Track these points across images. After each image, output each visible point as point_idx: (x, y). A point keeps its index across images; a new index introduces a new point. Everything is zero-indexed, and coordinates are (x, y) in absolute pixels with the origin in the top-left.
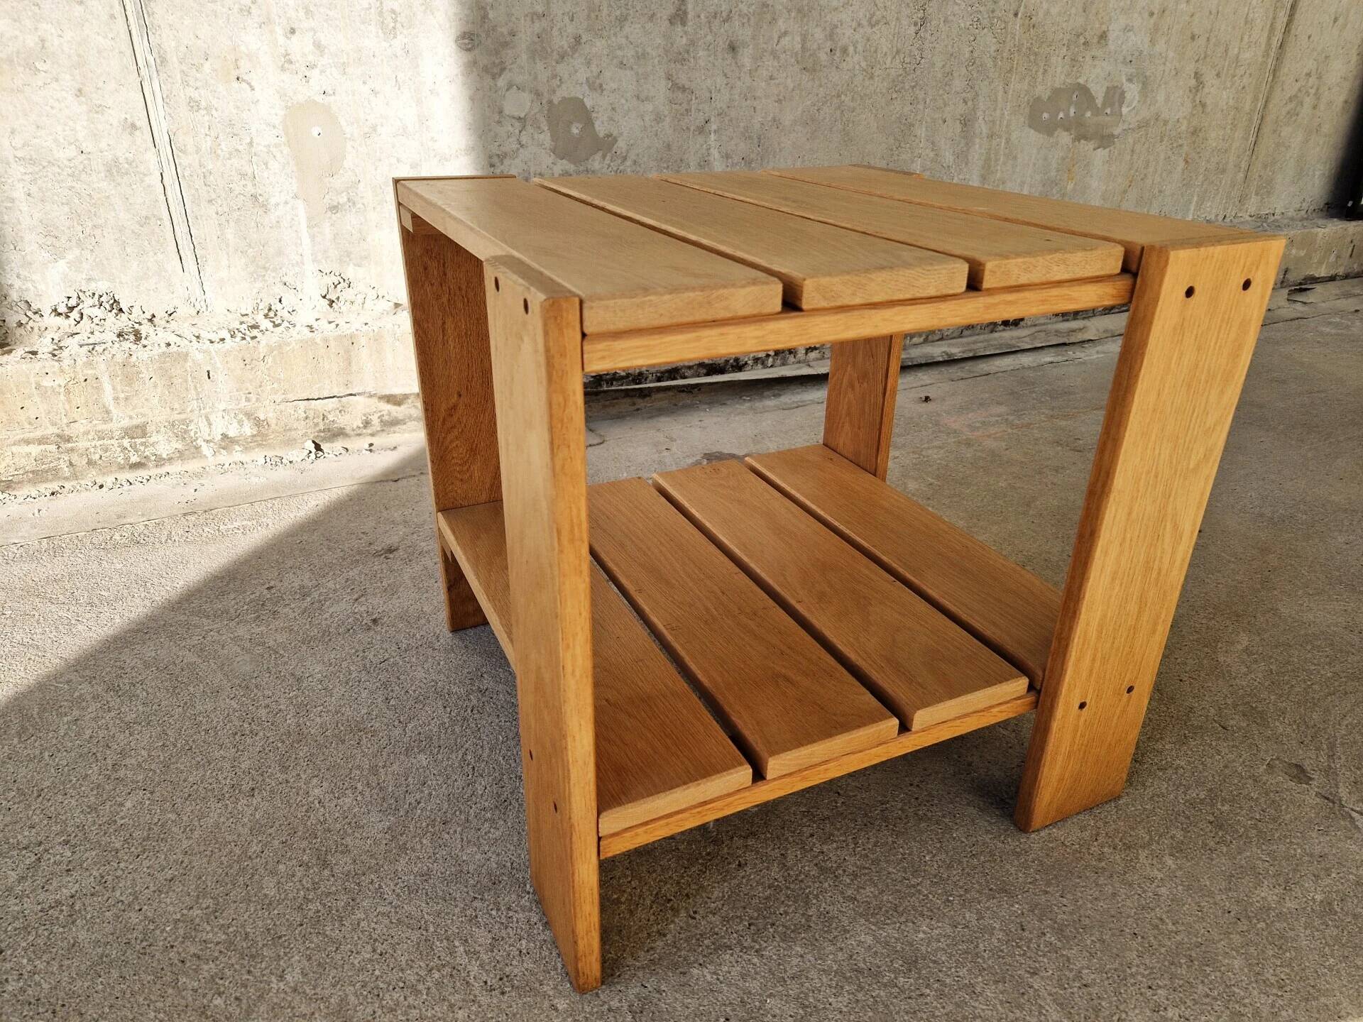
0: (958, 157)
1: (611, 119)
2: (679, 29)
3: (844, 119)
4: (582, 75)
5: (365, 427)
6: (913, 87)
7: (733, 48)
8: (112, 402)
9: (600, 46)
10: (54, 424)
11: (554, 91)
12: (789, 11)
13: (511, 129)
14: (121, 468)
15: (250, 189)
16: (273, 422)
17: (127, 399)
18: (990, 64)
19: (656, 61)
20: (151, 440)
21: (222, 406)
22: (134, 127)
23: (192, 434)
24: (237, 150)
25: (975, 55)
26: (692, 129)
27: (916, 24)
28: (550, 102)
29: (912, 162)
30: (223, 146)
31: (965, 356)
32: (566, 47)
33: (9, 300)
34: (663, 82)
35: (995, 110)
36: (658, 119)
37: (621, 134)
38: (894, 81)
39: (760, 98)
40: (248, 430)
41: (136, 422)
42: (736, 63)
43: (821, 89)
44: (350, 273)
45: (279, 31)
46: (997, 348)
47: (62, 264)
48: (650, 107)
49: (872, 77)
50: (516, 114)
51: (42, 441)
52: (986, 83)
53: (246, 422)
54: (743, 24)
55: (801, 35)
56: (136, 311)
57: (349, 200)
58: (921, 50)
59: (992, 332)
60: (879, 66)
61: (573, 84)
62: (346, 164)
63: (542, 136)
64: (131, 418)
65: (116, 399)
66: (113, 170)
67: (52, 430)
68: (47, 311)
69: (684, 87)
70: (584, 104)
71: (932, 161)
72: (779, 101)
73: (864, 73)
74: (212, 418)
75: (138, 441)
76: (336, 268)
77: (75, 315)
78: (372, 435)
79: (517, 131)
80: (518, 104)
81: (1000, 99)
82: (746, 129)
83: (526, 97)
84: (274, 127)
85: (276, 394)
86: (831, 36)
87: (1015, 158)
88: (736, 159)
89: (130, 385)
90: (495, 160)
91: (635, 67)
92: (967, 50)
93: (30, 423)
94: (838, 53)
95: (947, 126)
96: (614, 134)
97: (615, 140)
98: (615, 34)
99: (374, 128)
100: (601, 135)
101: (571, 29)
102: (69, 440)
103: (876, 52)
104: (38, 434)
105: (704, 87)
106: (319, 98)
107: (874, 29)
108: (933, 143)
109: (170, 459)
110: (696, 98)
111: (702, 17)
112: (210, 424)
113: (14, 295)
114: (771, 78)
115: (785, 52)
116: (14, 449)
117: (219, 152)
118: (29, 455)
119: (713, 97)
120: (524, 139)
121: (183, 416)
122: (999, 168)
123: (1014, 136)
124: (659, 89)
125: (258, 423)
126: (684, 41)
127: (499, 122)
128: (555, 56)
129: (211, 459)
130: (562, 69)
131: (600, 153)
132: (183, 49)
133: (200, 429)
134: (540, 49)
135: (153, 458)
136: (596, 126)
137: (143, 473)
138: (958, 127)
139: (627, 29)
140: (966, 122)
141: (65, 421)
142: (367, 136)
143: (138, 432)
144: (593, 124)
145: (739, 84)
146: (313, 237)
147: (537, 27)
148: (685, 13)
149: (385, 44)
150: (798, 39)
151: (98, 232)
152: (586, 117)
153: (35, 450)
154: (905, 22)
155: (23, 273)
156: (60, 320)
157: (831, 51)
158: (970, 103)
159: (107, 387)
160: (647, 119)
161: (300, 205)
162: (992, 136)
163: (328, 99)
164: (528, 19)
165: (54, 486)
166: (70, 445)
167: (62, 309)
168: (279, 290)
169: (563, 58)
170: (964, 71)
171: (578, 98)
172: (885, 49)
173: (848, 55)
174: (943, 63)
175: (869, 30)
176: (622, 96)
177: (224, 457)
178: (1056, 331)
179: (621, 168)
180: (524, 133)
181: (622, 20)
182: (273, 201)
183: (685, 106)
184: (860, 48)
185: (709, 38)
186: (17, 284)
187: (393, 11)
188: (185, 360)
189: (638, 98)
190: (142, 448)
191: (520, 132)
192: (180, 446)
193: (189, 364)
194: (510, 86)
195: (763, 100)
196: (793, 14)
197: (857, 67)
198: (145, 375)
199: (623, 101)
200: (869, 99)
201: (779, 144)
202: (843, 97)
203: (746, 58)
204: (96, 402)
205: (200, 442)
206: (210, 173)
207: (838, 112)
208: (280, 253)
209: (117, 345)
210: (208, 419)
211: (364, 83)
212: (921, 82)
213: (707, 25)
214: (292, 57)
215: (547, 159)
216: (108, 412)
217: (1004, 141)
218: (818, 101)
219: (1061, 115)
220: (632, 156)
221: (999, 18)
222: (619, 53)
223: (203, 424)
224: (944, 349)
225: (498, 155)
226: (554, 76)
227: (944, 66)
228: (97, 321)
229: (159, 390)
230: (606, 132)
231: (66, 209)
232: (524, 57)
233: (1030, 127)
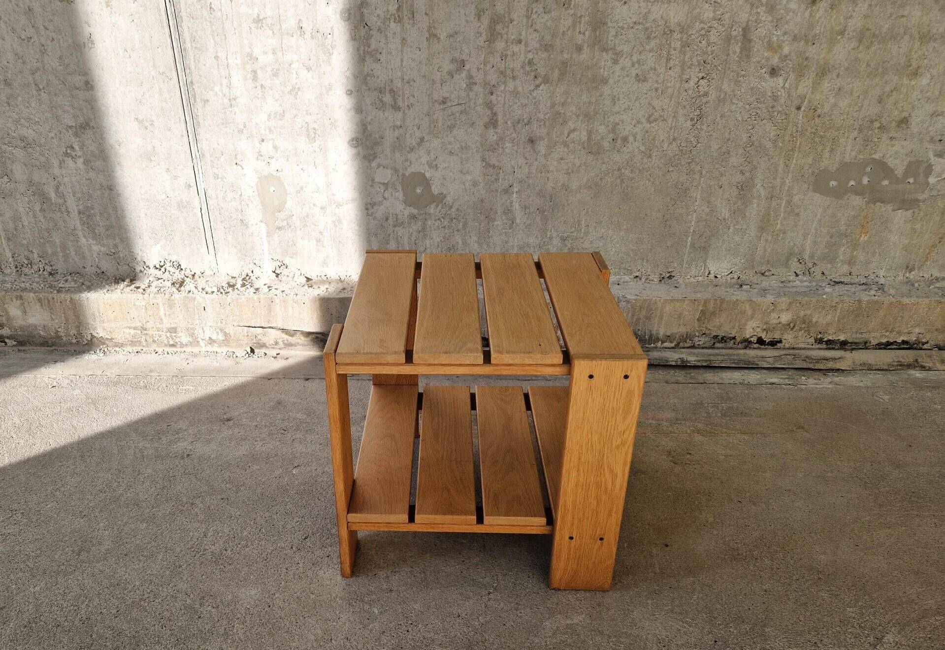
0: (734, 213)
1: (443, 184)
2: (491, 131)
3: (624, 185)
4: (424, 160)
5: (276, 345)
6: (689, 163)
7: (532, 141)
8: (163, 315)
9: (436, 143)
10: (140, 322)
11: (406, 169)
12: (578, 116)
13: (379, 189)
14: (166, 345)
15: (240, 217)
16: (232, 335)
17: (169, 315)
18: (769, 145)
19: (475, 150)
20: (179, 335)
21: (210, 324)
22: (190, 186)
23: (196, 335)
24: (234, 198)
25: (753, 139)
26: (499, 190)
27: (692, 119)
28: (403, 175)
29: (688, 215)
30: (228, 196)
31: (699, 364)
32: (414, 143)
33: (137, 260)
34: (480, 163)
35: (774, 179)
36: (475, 184)
37: (449, 193)
38: (670, 159)
39: (552, 171)
40: (221, 337)
41: (173, 326)
42: (534, 150)
43: (604, 165)
44: (287, 261)
45: (256, 141)
46: (734, 363)
47: (158, 247)
48: (469, 177)
49: (650, 157)
50: (382, 182)
51: (135, 328)
52: (766, 159)
53: (220, 333)
54: (540, 126)
55: (587, 130)
56: (188, 270)
57: (288, 224)
58: (697, 137)
59: (745, 348)
60: (656, 149)
61: (419, 163)
62: (287, 206)
63: (397, 194)
64: (171, 324)
65: (165, 314)
66: (181, 205)
67: (139, 324)
68: (152, 267)
69: (494, 165)
70: (425, 176)
71: (707, 215)
72: (568, 173)
73: (643, 154)
74: (205, 329)
75: (173, 335)
76: (280, 258)
77: (163, 269)
78: (280, 349)
79: (382, 191)
80: (383, 175)
81: (780, 170)
82: (541, 190)
83: (389, 172)
84: (252, 187)
85: (235, 321)
86: (613, 130)
87: (798, 214)
88: (532, 210)
89: (171, 309)
90: (369, 206)
91: (460, 154)
92: (744, 137)
93: (131, 320)
94: (619, 141)
95: (724, 190)
96: (444, 193)
97: (445, 197)
98: (447, 136)
99: (302, 188)
100: (436, 193)
101: (418, 134)
102: (145, 330)
103: (654, 139)
104: (133, 325)
105: (509, 166)
106: (275, 173)
107: (652, 125)
108: (709, 202)
109: (186, 345)
110: (503, 172)
111: (509, 123)
112: (204, 332)
113: (139, 259)
114: (562, 159)
115: (573, 142)
116: (125, 330)
117: (226, 199)
118: (130, 333)
119: (516, 170)
120: (387, 195)
121: (192, 326)
122: (779, 222)
123: (796, 199)
124: (476, 167)
125: (226, 334)
126: (495, 138)
127: (372, 186)
128: (408, 149)
129: (204, 348)
130: (412, 156)
131: (435, 203)
132: (212, 150)
133: (199, 332)
134: (398, 145)
135: (179, 343)
136: (433, 188)
137: (175, 349)
138: (735, 192)
139: (455, 132)
140: (744, 189)
141: (145, 321)
142: (298, 192)
143: (173, 330)
144: (431, 187)
145: (536, 163)
146: (269, 242)
147: (397, 133)
148: (497, 121)
149: (310, 146)
150: (585, 133)
151: (173, 233)
152: (426, 183)
153: (132, 332)
154: (681, 119)
155: (143, 249)
156: (157, 271)
157: (613, 140)
158: (747, 174)
159: (161, 308)
160: (467, 184)
161: (263, 225)
162: (771, 198)
163: (279, 174)
164: (392, 129)
165: (139, 349)
166: (146, 332)
167: (158, 266)
168: (252, 267)
169: (412, 150)
170: (741, 151)
171: (421, 173)
172: (662, 138)
173: (628, 143)
174: (719, 146)
175: (648, 125)
176: (451, 171)
177: (210, 348)
178: (807, 357)
179: (449, 212)
180: (386, 191)
181: (451, 128)
182: (250, 223)
183: (495, 177)
184: (639, 137)
185: (514, 135)
186: (140, 254)
187: (314, 129)
188: (194, 301)
189: (461, 172)
190: (175, 338)
191: (384, 191)
192: (191, 340)
193: (196, 302)
194: (379, 166)
195: (555, 173)
196: (581, 118)
197: (636, 150)
198: (177, 305)
199: (451, 174)
200: (647, 172)
201: (567, 201)
202: (623, 171)
203: (542, 147)
204: (157, 314)
205: (199, 339)
206: (222, 208)
207: (619, 181)
208: (252, 248)
209: (170, 289)
210: (203, 329)
211: (298, 165)
212: (697, 160)
213: (512, 128)
214: (262, 153)
215: (400, 207)
216: (161, 320)
217: (784, 202)
218: (601, 173)
219: (852, 183)
220: (456, 206)
221: (779, 112)
222: (449, 146)
223: (201, 331)
224: (682, 356)
225: (371, 204)
226: (407, 160)
227: (720, 148)
228: (171, 273)
229: (183, 312)
230: (440, 192)
231: (160, 222)
232: (388, 150)
233: (816, 190)
